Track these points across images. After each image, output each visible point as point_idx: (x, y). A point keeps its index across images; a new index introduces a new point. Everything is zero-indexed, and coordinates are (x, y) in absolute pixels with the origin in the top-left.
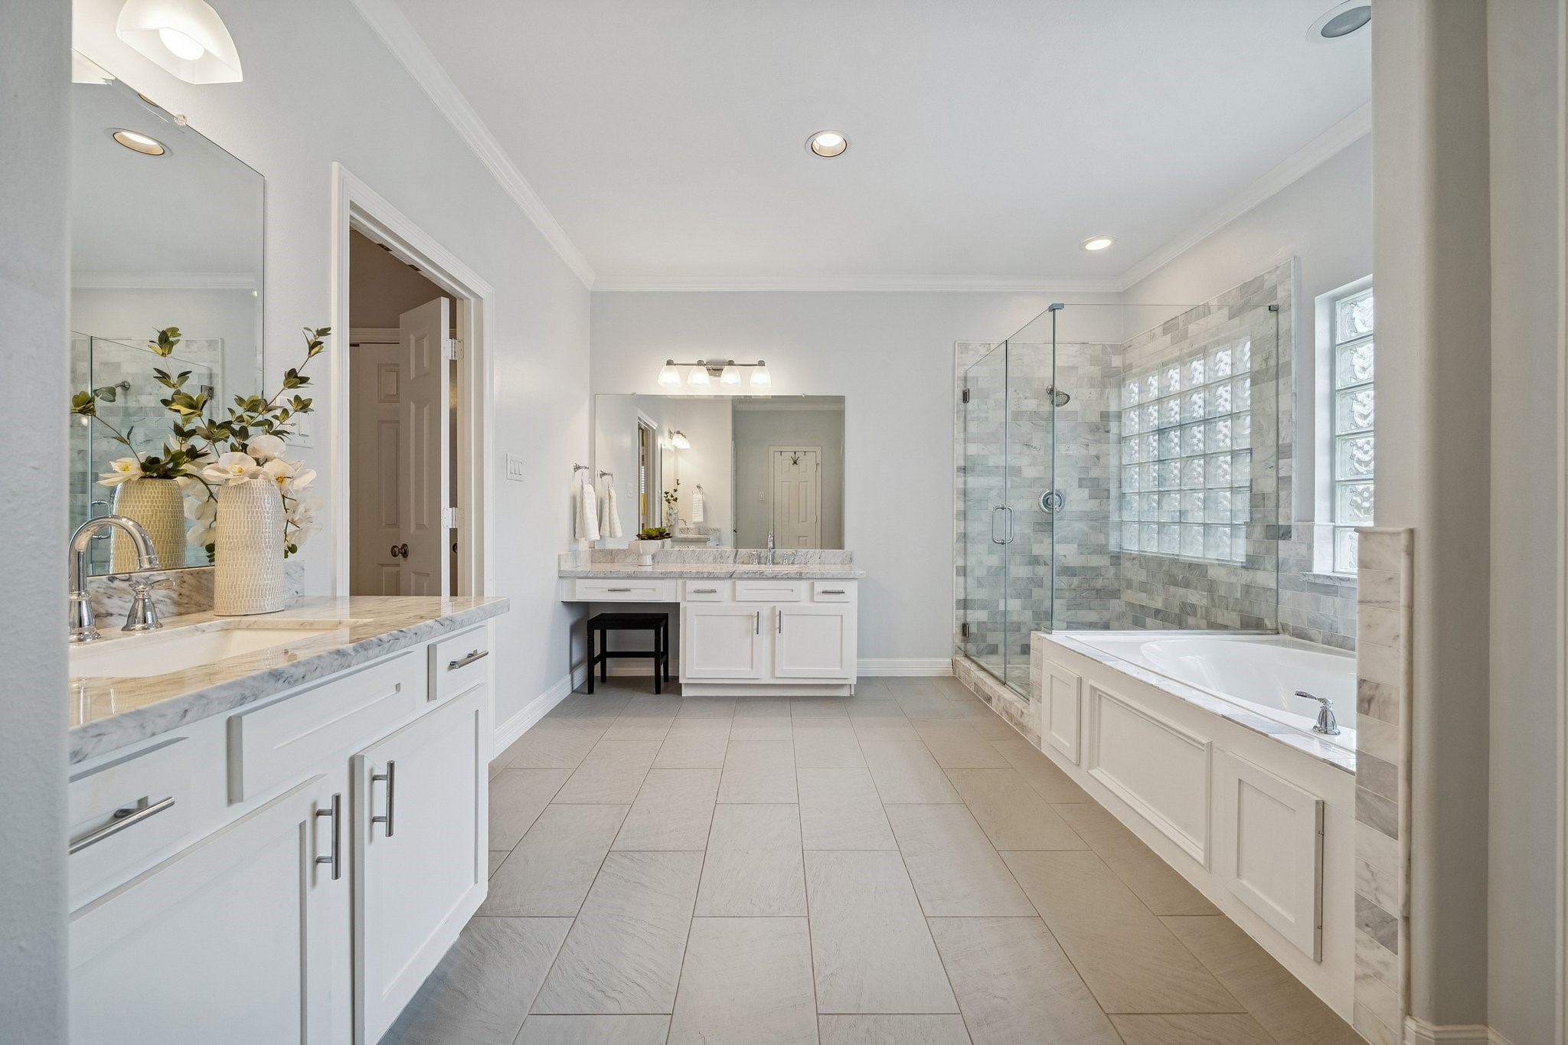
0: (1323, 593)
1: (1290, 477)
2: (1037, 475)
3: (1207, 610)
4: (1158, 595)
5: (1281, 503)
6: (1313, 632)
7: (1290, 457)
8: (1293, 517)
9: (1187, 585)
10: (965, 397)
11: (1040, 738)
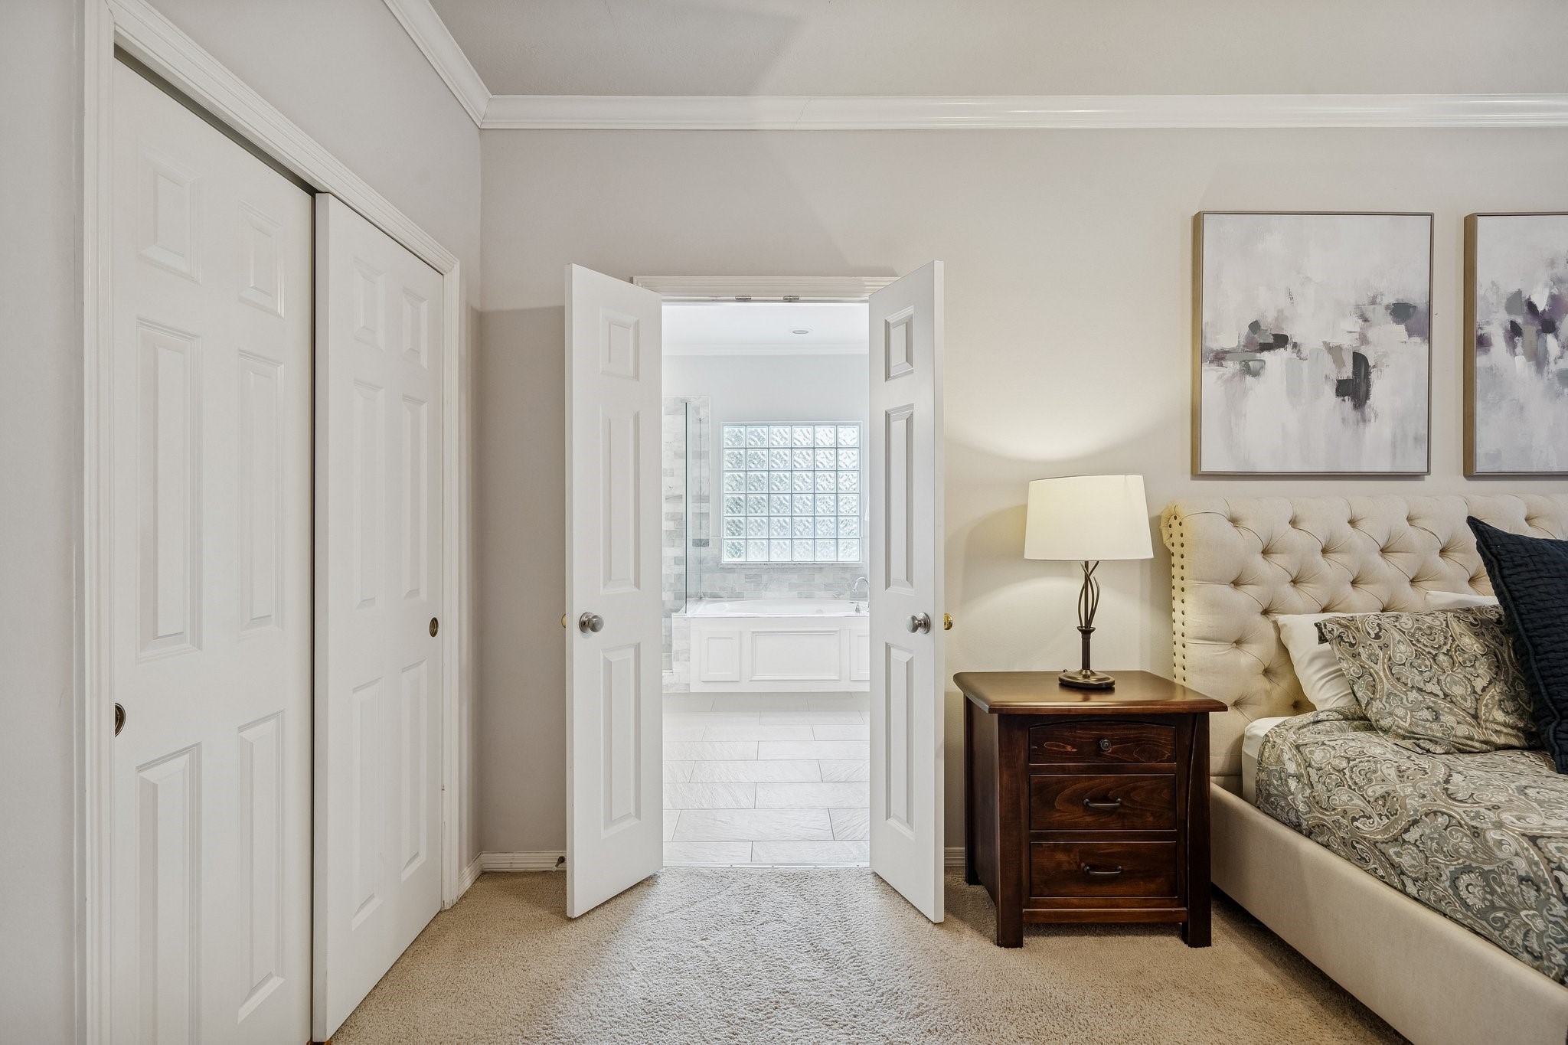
0: (727, 572)
1: (709, 513)
5: (703, 526)
8: (711, 534)
11: (688, 685)
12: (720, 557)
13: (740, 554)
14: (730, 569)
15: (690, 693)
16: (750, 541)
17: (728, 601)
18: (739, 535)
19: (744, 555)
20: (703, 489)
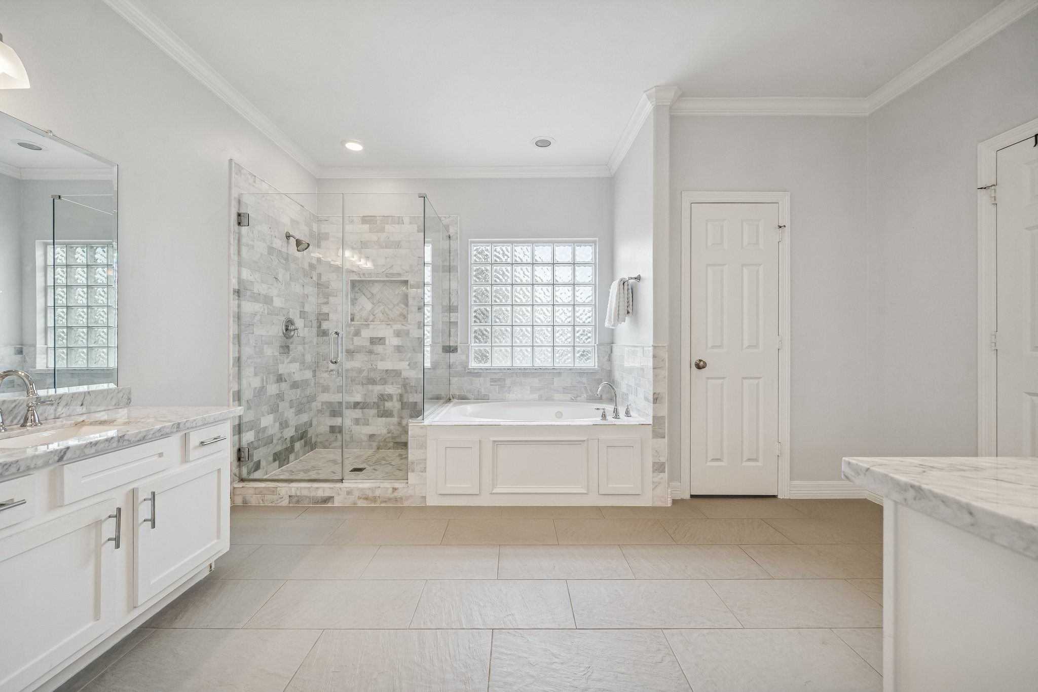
0: (473, 377)
1: (457, 322)
2: (282, 307)
3: (401, 396)
4: (358, 392)
5: (451, 334)
6: (470, 395)
7: (457, 312)
8: (459, 342)
9: (385, 383)
10: (241, 219)
11: (424, 498)
12: (468, 362)
13: (486, 360)
14: (477, 373)
15: (426, 507)
16: (495, 348)
17: (475, 403)
18: (486, 342)
19: (489, 361)
20: (452, 300)
